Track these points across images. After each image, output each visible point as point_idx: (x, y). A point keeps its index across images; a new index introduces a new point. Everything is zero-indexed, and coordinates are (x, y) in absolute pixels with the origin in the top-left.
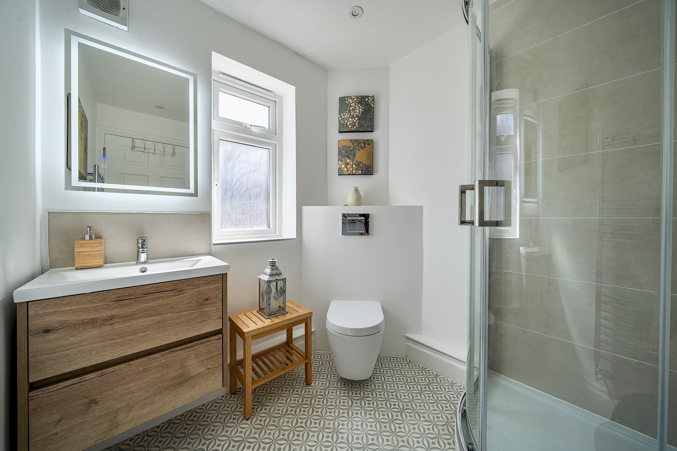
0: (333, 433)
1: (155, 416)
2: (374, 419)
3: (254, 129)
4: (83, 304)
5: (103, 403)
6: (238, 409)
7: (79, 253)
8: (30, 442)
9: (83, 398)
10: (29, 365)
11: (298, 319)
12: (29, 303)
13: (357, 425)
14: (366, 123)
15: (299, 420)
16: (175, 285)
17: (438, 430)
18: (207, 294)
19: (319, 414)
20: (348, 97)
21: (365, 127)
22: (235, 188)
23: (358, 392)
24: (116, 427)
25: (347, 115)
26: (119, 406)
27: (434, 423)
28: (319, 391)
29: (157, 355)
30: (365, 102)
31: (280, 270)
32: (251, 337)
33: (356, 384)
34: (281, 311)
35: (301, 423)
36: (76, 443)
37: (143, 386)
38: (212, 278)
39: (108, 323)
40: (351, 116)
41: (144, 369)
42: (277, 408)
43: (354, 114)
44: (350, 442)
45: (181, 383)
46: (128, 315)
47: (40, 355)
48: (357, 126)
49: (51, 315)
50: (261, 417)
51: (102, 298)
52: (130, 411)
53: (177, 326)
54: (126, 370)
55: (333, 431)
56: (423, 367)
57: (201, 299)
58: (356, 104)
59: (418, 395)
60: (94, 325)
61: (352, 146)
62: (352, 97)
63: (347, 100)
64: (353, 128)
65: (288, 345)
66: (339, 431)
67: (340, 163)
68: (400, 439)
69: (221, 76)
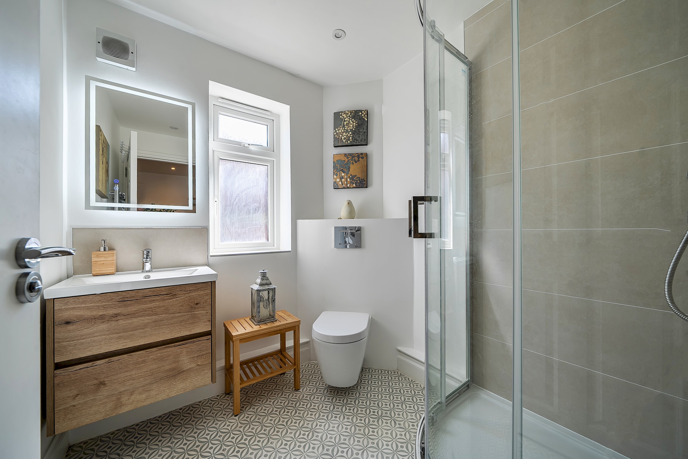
0: (310, 431)
1: (152, 402)
2: (351, 423)
3: (252, 148)
4: (95, 302)
5: (110, 386)
6: (229, 407)
7: (95, 262)
8: (55, 410)
9: (94, 380)
10: (55, 349)
11: (285, 326)
12: (55, 300)
13: (334, 427)
14: (359, 136)
15: (282, 419)
16: (170, 290)
17: (410, 436)
18: (197, 299)
19: (301, 415)
20: (342, 112)
21: (359, 141)
22: (234, 203)
23: (342, 399)
24: (120, 407)
25: (341, 130)
26: (122, 389)
27: (408, 430)
28: (305, 396)
29: (154, 349)
30: (359, 116)
31: (270, 280)
32: (239, 340)
33: (342, 392)
34: (271, 319)
35: (283, 422)
36: (89, 415)
37: (142, 374)
38: (202, 285)
39: (114, 319)
40: (345, 131)
41: (143, 360)
42: (264, 408)
43: (348, 129)
44: (323, 440)
45: (174, 375)
46: (130, 313)
47: (63, 342)
48: (351, 140)
49: (71, 310)
50: (249, 414)
51: (109, 299)
52: (132, 395)
53: (171, 325)
54: (128, 360)
55: (310, 430)
56: (412, 380)
57: (192, 303)
58: (349, 119)
59: (400, 405)
60: (103, 321)
61: (346, 160)
62: (346, 112)
63: (341, 115)
64: (348, 142)
65: (281, 353)
66: (316, 430)
67: (335, 177)
68: (370, 441)
69: (220, 100)
